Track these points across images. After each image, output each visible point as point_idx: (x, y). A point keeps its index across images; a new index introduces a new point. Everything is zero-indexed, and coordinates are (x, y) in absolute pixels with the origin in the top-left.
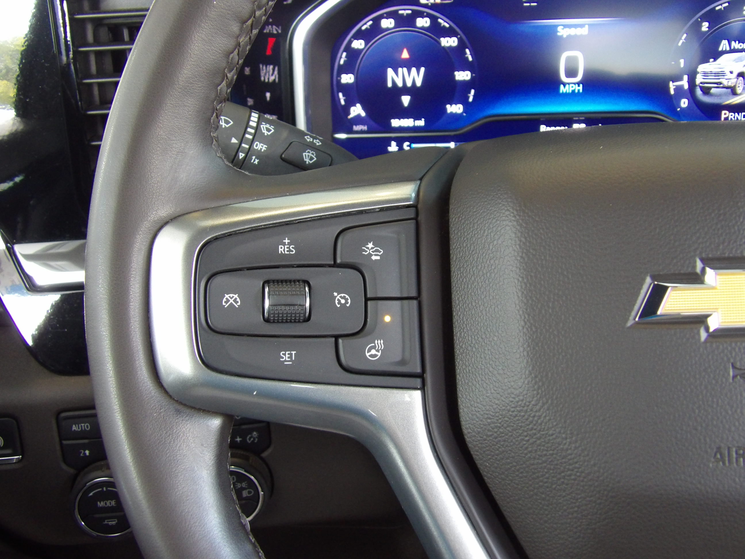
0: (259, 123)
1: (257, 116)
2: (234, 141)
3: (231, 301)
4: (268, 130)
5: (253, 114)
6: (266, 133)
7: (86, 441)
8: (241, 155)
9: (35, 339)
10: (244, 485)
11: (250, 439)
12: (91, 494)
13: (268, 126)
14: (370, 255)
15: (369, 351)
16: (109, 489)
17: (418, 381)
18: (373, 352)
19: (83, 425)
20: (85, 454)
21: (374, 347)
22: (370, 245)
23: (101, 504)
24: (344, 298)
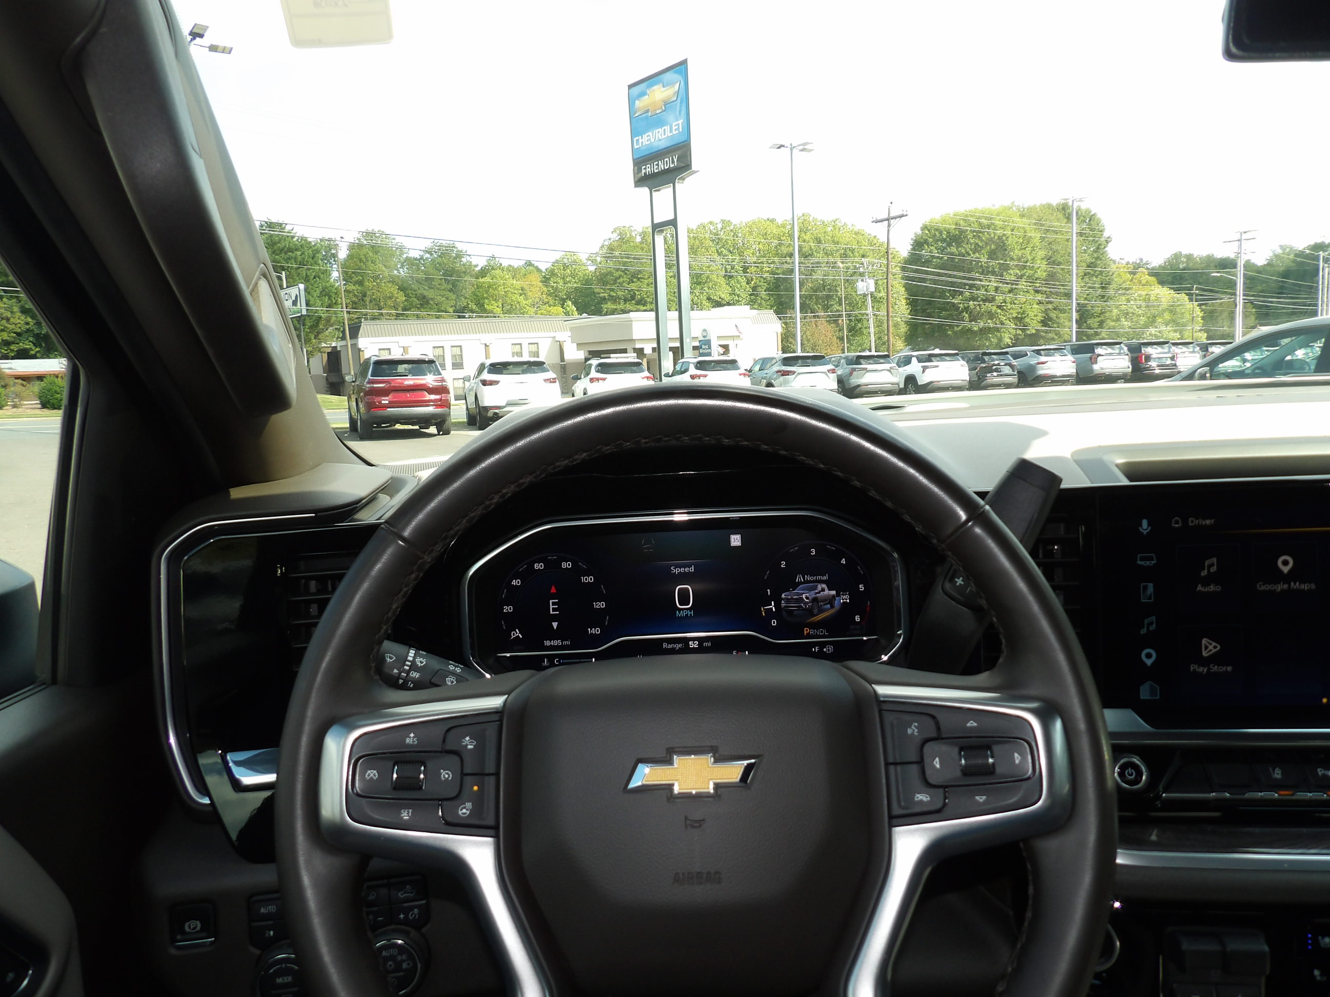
0: (414, 657)
1: (414, 652)
2: (396, 671)
3: (372, 775)
4: (421, 662)
5: (411, 651)
6: (419, 664)
7: (270, 922)
8: (401, 681)
9: (238, 837)
10: (404, 957)
11: (412, 916)
12: (271, 971)
13: (421, 659)
14: (467, 745)
15: (461, 810)
16: (288, 965)
17: (492, 832)
18: (464, 811)
19: (270, 907)
20: (269, 934)
21: (465, 808)
22: (468, 738)
23: (279, 980)
24: (447, 774)
